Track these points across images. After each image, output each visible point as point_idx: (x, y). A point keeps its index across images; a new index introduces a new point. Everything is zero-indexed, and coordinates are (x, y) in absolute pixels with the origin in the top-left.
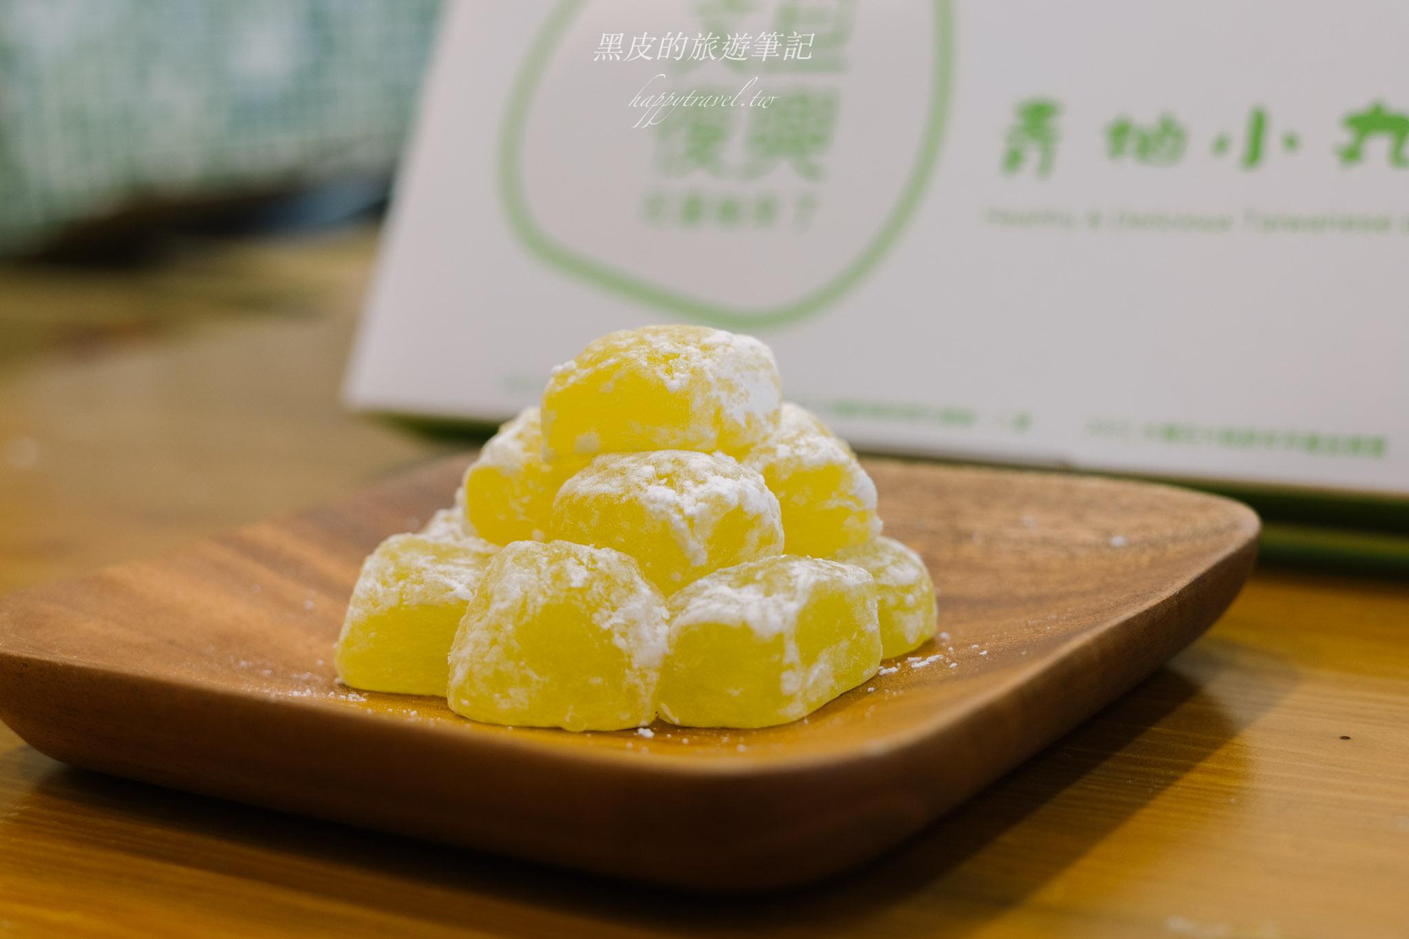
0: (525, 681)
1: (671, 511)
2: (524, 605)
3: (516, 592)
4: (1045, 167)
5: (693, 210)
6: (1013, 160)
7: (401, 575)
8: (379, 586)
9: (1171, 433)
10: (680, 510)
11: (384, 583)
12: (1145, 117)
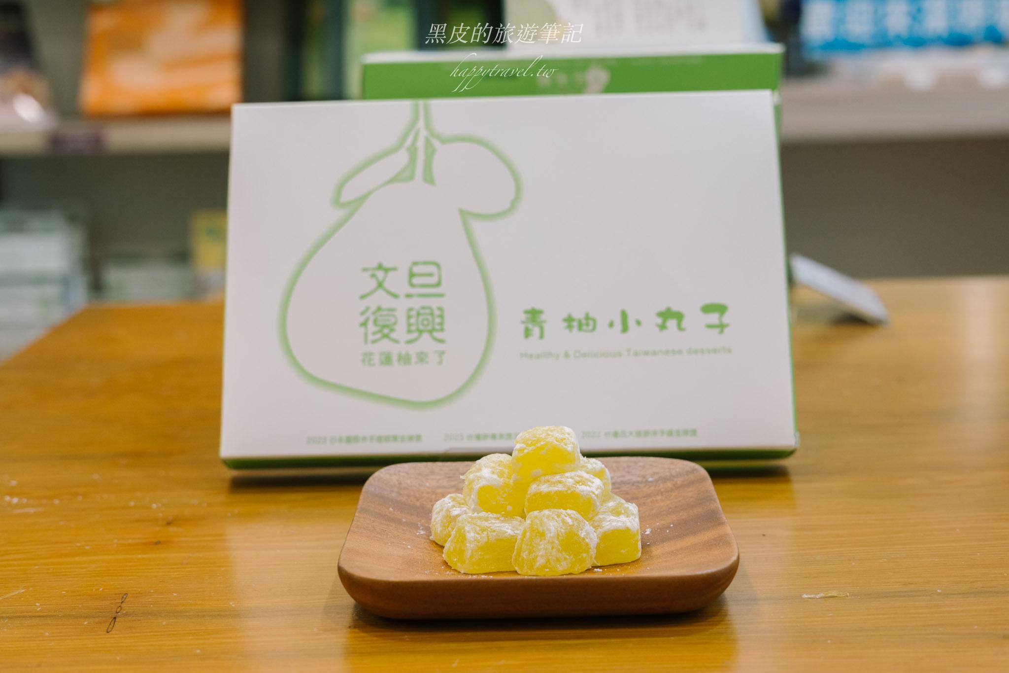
0: (565, 559)
1: (591, 494)
2: (558, 535)
3: (553, 529)
4: (542, 336)
5: (387, 360)
6: (527, 333)
7: (483, 530)
8: (476, 535)
9: (616, 435)
10: (594, 493)
11: (478, 534)
12: (579, 315)
